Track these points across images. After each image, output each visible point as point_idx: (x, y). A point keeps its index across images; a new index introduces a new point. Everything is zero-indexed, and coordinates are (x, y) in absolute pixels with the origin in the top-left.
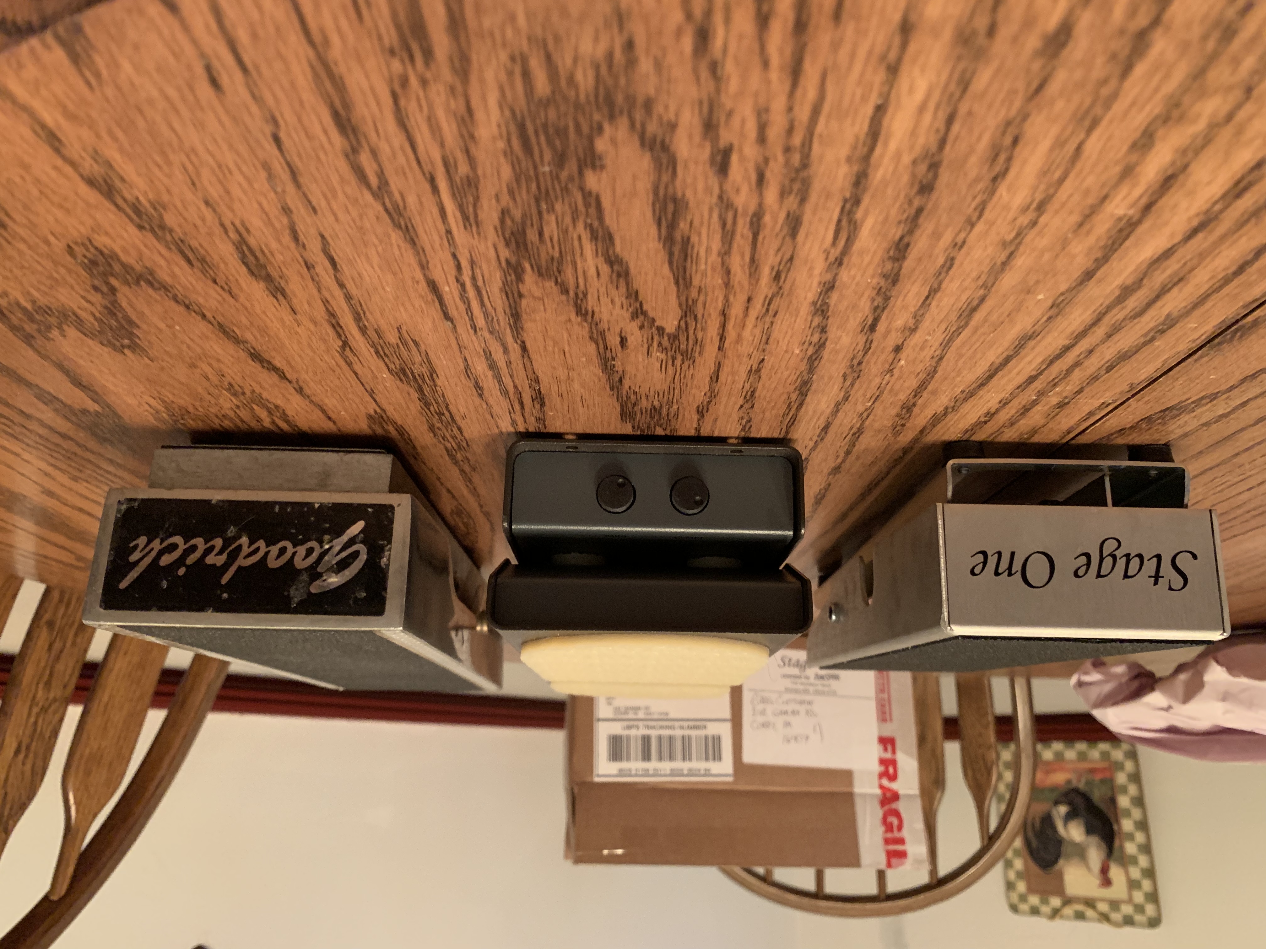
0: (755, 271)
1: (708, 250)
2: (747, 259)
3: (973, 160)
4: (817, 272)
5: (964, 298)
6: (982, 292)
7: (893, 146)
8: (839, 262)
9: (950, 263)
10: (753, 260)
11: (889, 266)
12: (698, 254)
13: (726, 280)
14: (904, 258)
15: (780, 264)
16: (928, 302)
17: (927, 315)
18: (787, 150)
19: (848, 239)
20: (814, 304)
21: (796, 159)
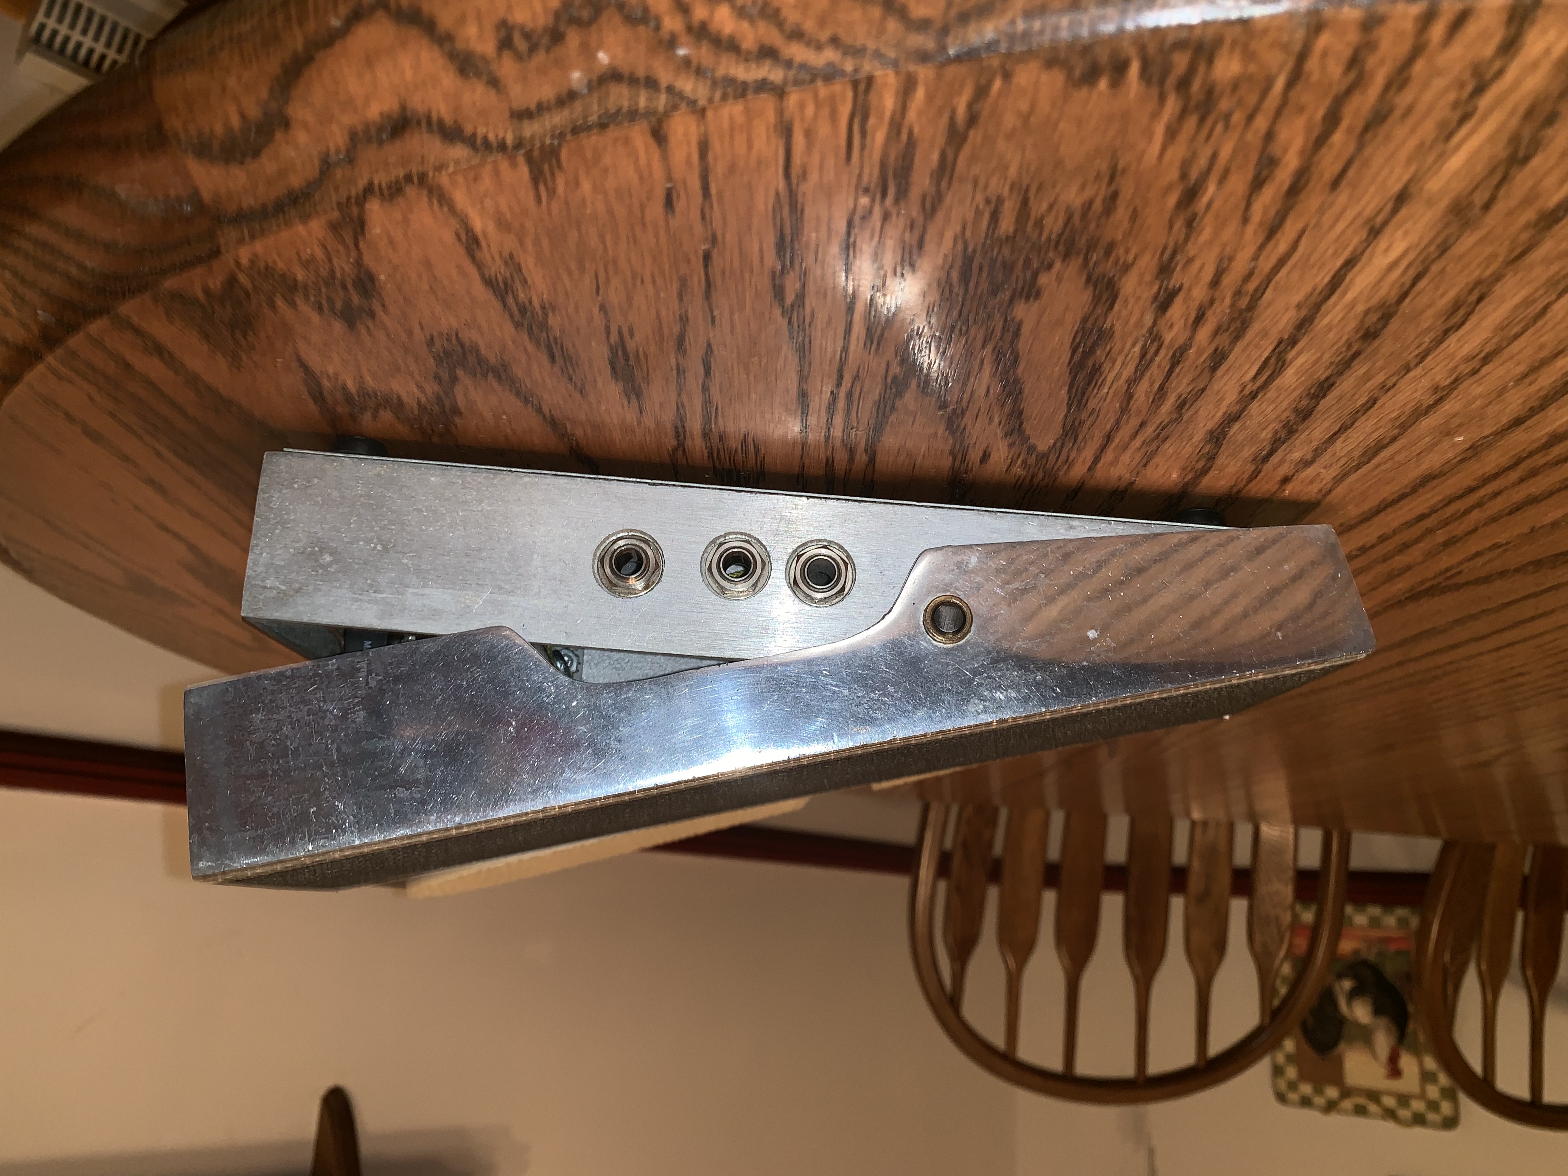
0: (1161, 397)
1: (1118, 377)
2: (1156, 386)
3: (1430, 312)
4: (1225, 403)
5: (1375, 436)
6: (1396, 431)
7: (1350, 296)
8: (1254, 396)
9: (1372, 402)
10: (1161, 388)
11: (1305, 402)
12: (1104, 379)
13: (1124, 405)
14: (1324, 396)
15: (1189, 393)
16: (1335, 437)
17: (1329, 450)
18: (1238, 293)
19: (1270, 376)
20: (1211, 432)
21: (1244, 302)
